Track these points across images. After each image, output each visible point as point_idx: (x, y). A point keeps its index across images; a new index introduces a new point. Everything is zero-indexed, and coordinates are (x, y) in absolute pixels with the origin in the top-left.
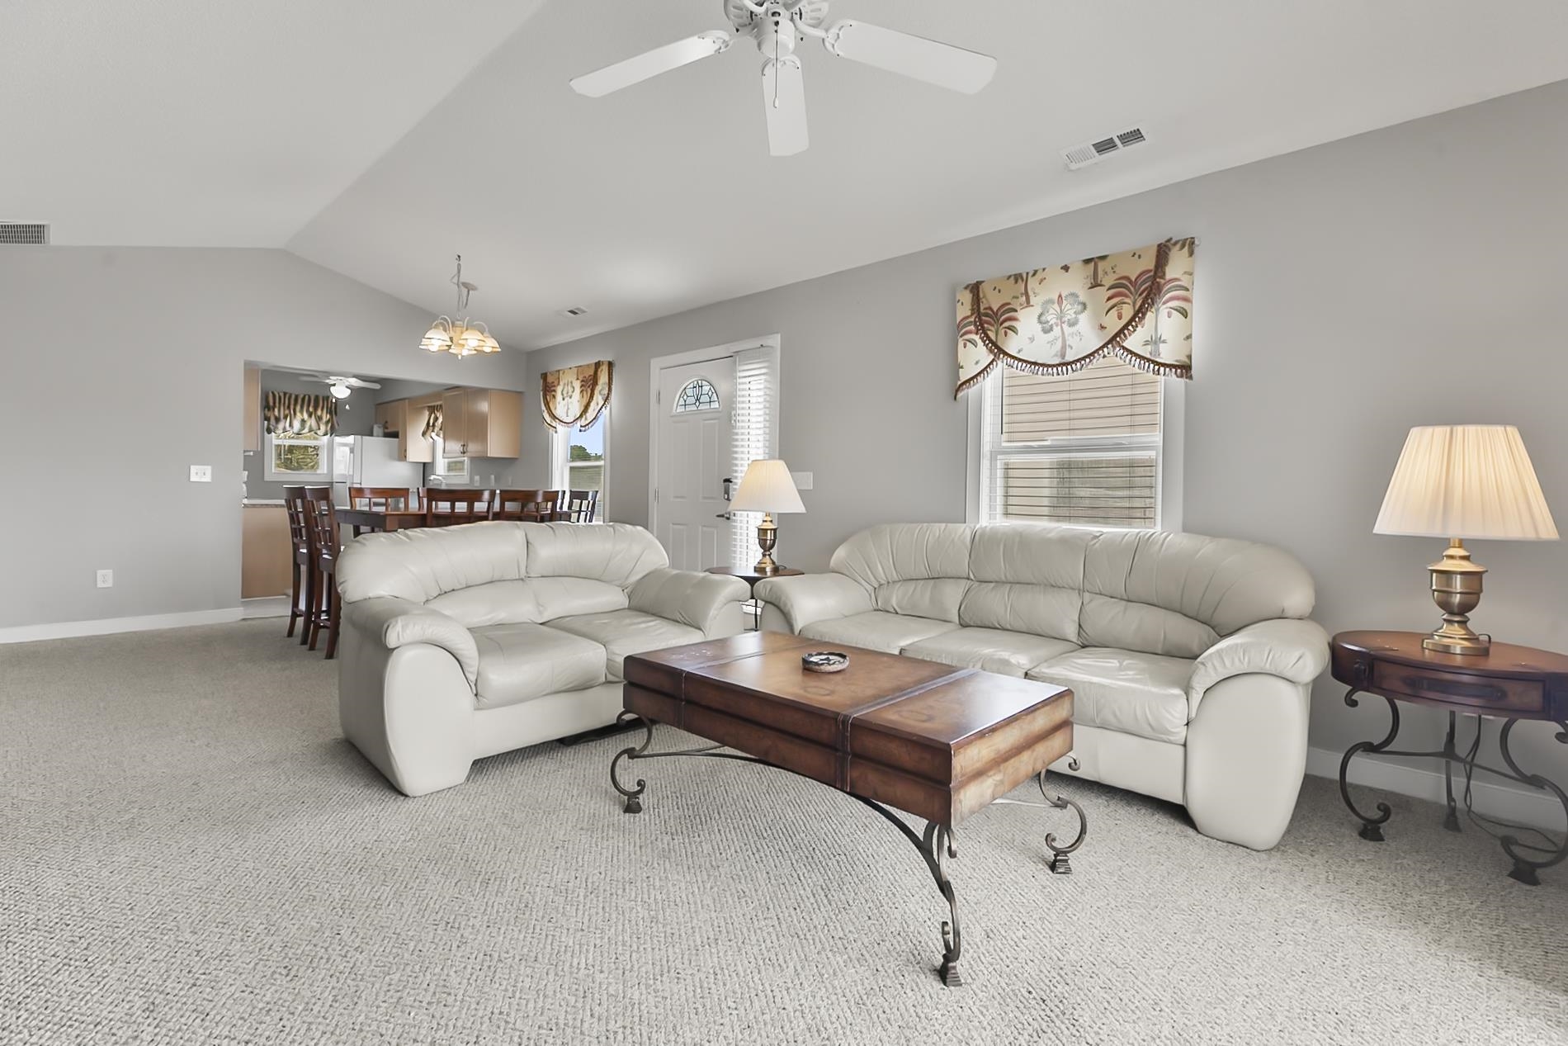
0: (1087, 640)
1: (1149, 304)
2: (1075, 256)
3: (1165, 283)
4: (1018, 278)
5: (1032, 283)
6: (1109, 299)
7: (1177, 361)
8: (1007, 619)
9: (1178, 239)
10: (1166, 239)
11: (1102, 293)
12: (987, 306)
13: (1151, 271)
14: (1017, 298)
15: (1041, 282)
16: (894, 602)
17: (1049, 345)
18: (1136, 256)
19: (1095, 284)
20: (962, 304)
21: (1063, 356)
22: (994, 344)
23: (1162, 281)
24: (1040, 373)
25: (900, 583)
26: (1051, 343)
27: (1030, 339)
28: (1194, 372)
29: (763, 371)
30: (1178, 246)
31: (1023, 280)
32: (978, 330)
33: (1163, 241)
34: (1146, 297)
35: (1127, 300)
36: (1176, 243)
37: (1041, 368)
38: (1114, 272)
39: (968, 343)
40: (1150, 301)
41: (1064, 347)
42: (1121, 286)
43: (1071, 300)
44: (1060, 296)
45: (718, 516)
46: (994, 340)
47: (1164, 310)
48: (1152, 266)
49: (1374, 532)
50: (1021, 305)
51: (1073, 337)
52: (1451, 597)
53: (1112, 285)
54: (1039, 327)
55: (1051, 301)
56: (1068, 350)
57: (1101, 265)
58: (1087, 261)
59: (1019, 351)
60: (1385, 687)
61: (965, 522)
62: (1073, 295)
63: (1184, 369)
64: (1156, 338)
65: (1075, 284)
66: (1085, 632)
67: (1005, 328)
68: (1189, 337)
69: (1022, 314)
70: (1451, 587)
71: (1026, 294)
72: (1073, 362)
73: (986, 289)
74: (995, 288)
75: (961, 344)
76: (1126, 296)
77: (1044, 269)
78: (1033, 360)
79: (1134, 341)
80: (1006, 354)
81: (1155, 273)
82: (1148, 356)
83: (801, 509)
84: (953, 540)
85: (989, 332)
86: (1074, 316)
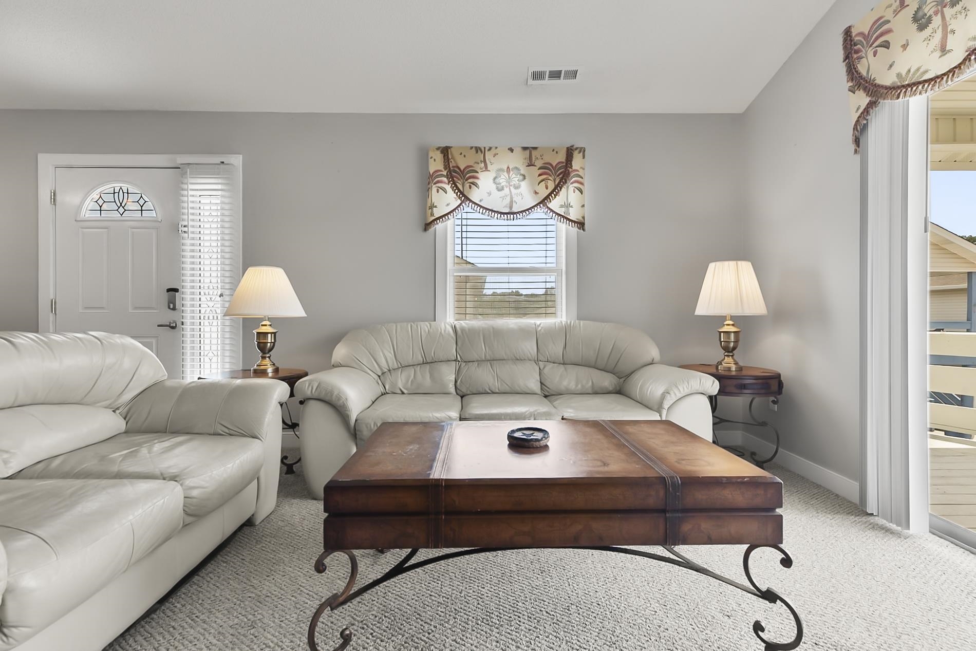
0: (548, 392)
1: (563, 182)
2: (518, 143)
3: (572, 171)
4: (478, 149)
5: (489, 155)
6: (540, 175)
7: (577, 219)
8: (496, 385)
9: (577, 146)
10: (570, 145)
11: (535, 171)
12: (455, 165)
13: (563, 163)
14: (478, 163)
15: (495, 155)
16: (400, 385)
17: (501, 199)
18: (555, 152)
19: (531, 164)
20: (435, 160)
21: (511, 208)
22: (462, 193)
23: (570, 170)
24: (495, 217)
25: (400, 369)
26: (503, 198)
27: (488, 193)
28: (586, 226)
29: (219, 187)
30: (578, 150)
31: (482, 152)
32: (449, 182)
33: (569, 146)
34: (562, 177)
35: (550, 178)
36: (577, 149)
37: (496, 214)
38: (542, 159)
39: (440, 190)
40: (564, 181)
41: (512, 202)
42: (546, 169)
43: (515, 171)
44: (508, 167)
45: (158, 326)
46: (462, 189)
47: (571, 188)
48: (564, 160)
49: (695, 314)
50: (481, 169)
51: (517, 196)
52: (729, 344)
53: (542, 167)
54: (494, 186)
55: (501, 170)
56: (514, 204)
57: (534, 153)
58: (525, 149)
59: (481, 201)
60: (727, 391)
61: (435, 321)
62: (517, 168)
63: (581, 225)
64: (567, 204)
65: (517, 160)
66: (546, 386)
67: (470, 183)
68: (583, 206)
69: (482, 175)
70: (730, 339)
71: (485, 161)
72: (518, 213)
73: (454, 153)
74: (461, 154)
75: (434, 189)
76: (551, 176)
77: (496, 148)
78: (490, 208)
79: (555, 204)
80: (471, 201)
81: (566, 164)
82: (563, 214)
83: (302, 313)
84: (441, 333)
85: (457, 184)
86: (517, 182)
